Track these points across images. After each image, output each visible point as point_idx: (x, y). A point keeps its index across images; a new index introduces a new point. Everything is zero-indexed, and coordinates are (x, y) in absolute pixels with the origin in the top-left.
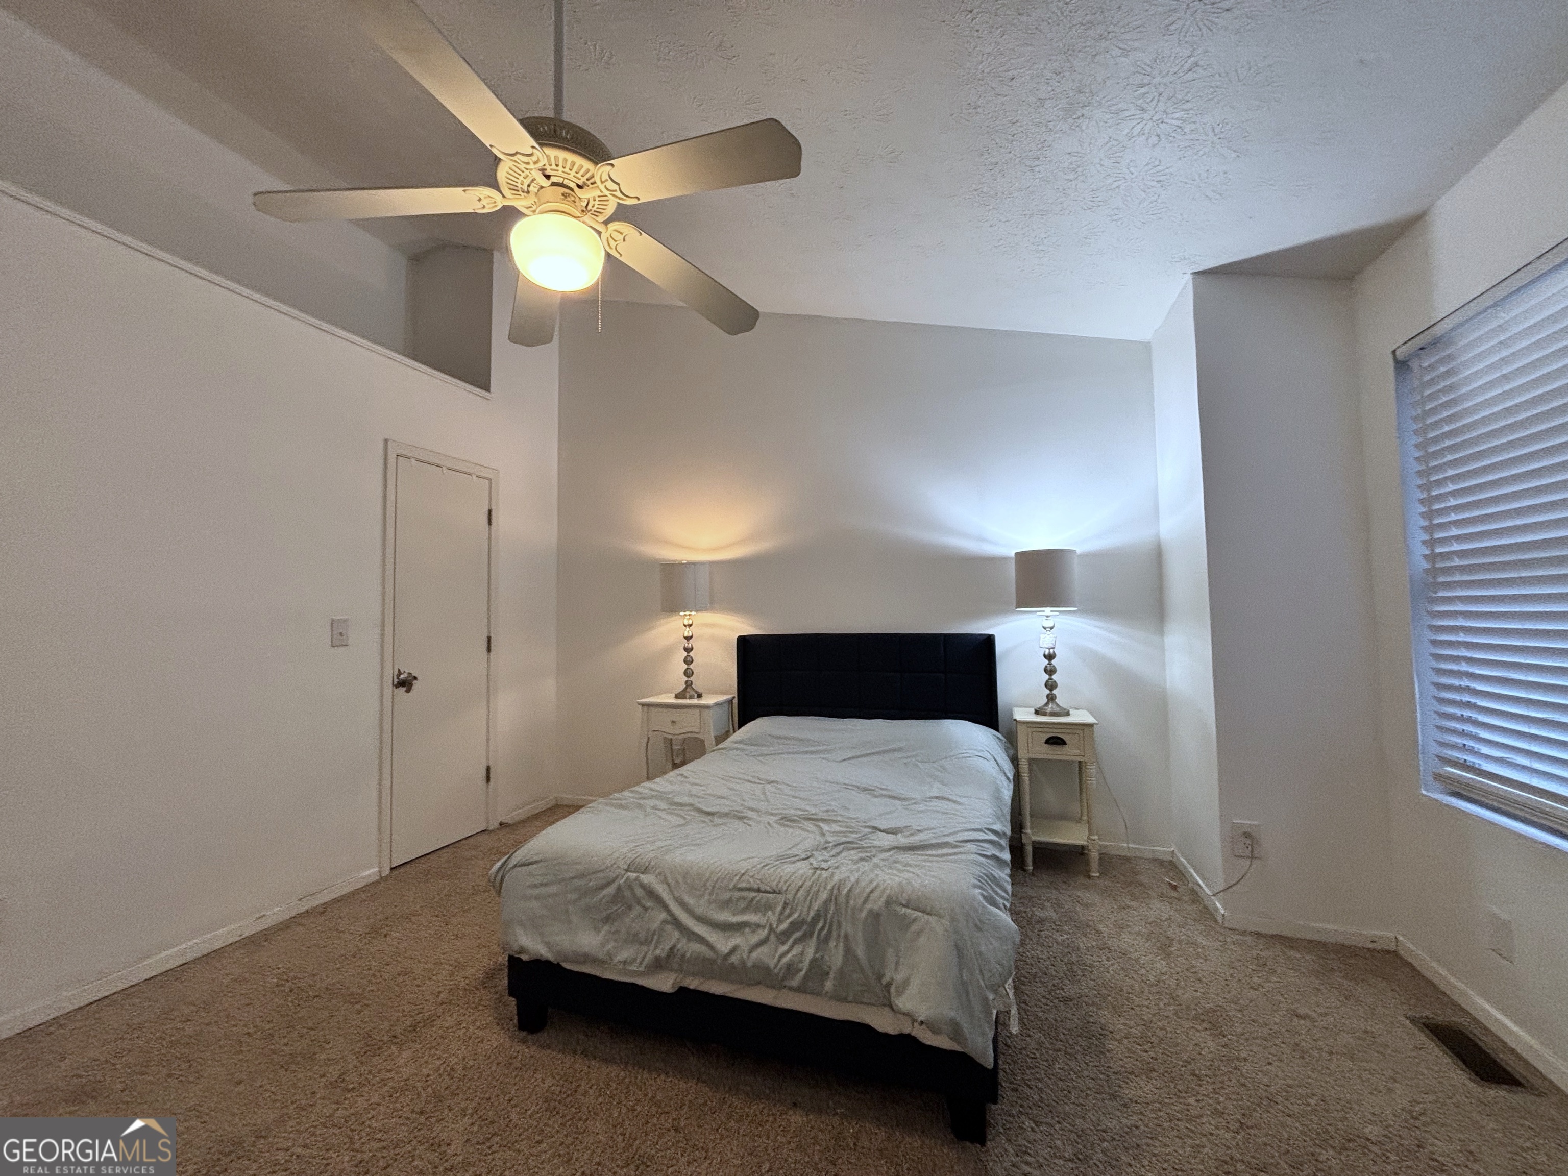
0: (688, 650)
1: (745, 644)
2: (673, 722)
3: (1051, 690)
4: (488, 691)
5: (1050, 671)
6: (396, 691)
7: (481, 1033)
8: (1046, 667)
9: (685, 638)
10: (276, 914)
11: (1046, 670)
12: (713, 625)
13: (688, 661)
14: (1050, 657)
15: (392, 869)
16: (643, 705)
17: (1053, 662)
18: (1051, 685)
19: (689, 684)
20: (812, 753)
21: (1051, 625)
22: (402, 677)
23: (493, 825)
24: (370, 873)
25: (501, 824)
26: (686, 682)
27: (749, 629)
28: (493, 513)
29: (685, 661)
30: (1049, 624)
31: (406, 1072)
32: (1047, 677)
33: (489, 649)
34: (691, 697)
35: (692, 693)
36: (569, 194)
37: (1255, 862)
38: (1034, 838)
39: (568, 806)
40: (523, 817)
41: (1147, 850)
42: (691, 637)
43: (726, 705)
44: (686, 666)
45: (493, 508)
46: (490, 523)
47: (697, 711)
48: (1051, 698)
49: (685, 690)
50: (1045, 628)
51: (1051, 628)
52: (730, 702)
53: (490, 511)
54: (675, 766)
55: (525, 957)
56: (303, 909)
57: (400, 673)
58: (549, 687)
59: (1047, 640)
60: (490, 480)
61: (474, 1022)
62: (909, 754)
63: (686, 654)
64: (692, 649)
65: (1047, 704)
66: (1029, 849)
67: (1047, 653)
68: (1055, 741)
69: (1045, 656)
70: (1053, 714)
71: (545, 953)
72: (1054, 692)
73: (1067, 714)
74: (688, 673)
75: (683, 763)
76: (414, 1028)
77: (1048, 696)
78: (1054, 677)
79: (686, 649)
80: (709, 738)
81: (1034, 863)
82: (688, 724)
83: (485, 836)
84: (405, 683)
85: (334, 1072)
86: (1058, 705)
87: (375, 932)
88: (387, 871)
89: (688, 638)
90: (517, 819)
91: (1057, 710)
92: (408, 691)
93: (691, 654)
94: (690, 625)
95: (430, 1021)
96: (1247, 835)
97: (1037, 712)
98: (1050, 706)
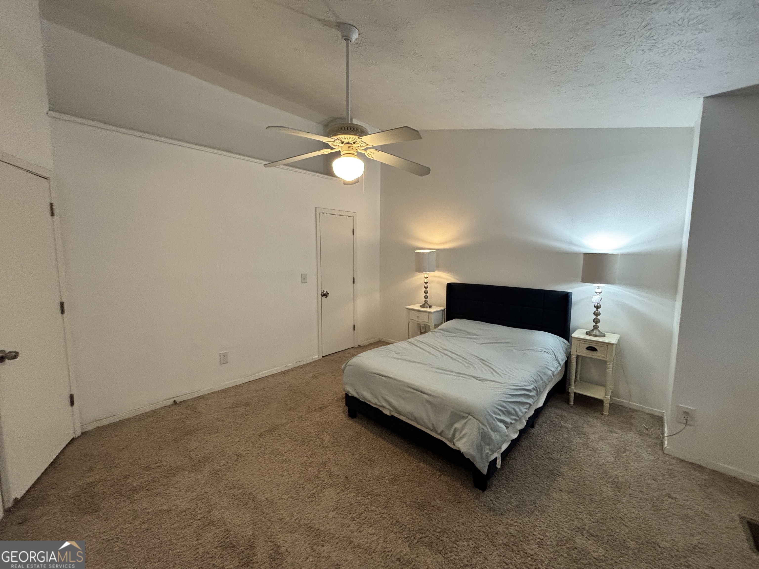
0: (426, 288)
1: (450, 287)
2: (418, 317)
3: (596, 323)
4: (354, 298)
5: (597, 314)
6: (322, 298)
7: (338, 414)
8: (595, 312)
9: (425, 283)
10: (291, 365)
11: (594, 314)
12: (438, 277)
13: (426, 292)
14: (597, 307)
15: (323, 357)
16: (407, 309)
17: (599, 310)
18: (596, 321)
19: (426, 302)
20: (470, 338)
21: (600, 291)
22: (324, 293)
23: (356, 346)
24: (316, 357)
25: (359, 346)
26: (425, 301)
27: (453, 280)
28: (354, 230)
29: (425, 292)
30: (599, 290)
31: (317, 419)
32: (595, 317)
33: (354, 282)
34: (427, 307)
35: (427, 306)
36: (350, 146)
37: (687, 427)
38: (575, 391)
39: (384, 342)
40: (366, 344)
41: (648, 409)
42: (427, 283)
43: (441, 312)
44: (425, 294)
45: (354, 228)
46: (353, 234)
47: (427, 314)
48: (596, 327)
49: (424, 304)
50: (596, 293)
51: (600, 293)
52: (443, 311)
53: (353, 230)
54: (422, 333)
55: (350, 395)
56: (297, 366)
57: (323, 291)
58: (377, 296)
59: (596, 299)
60: (353, 217)
61: (337, 411)
62: (512, 345)
63: (425, 289)
64: (428, 287)
65: (593, 330)
66: (572, 395)
67: (596, 305)
68: (592, 349)
69: (595, 306)
70: (596, 336)
71: (355, 395)
72: (598, 324)
73: (604, 336)
74: (426, 297)
75: (425, 332)
76: (321, 408)
77: (594, 326)
78: (599, 317)
79: (425, 287)
80: (432, 325)
81: (574, 402)
82: (424, 319)
83: (352, 350)
84: (325, 295)
85: (300, 415)
86: (599, 331)
87: (315, 377)
88: (321, 357)
89: (426, 283)
90: (364, 344)
91: (598, 333)
92: (326, 297)
93: (427, 289)
94: (427, 277)
95: (325, 407)
96: (687, 413)
97: (587, 334)
98: (595, 331)
